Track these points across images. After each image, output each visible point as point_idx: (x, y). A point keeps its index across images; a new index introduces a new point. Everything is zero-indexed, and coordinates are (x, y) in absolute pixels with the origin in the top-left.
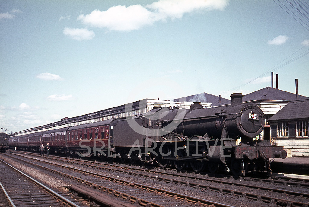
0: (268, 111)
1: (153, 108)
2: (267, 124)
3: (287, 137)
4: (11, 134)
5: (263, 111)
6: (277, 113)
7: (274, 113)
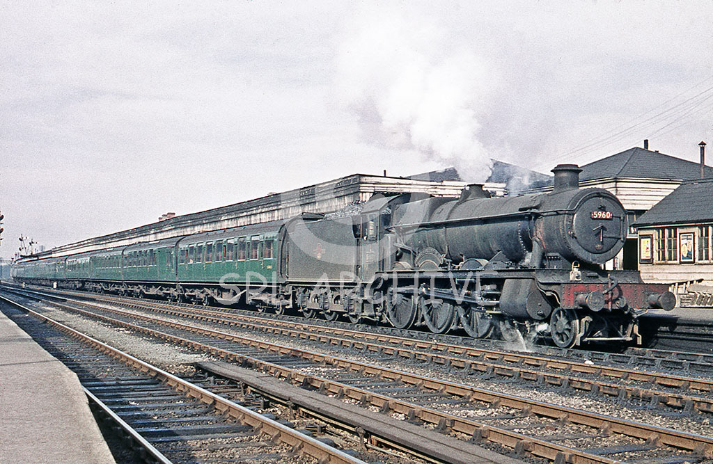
0: (634, 202)
1: (372, 194)
2: (630, 233)
3: (675, 262)
4: (40, 252)
5: (622, 202)
6: (654, 208)
7: (648, 207)
